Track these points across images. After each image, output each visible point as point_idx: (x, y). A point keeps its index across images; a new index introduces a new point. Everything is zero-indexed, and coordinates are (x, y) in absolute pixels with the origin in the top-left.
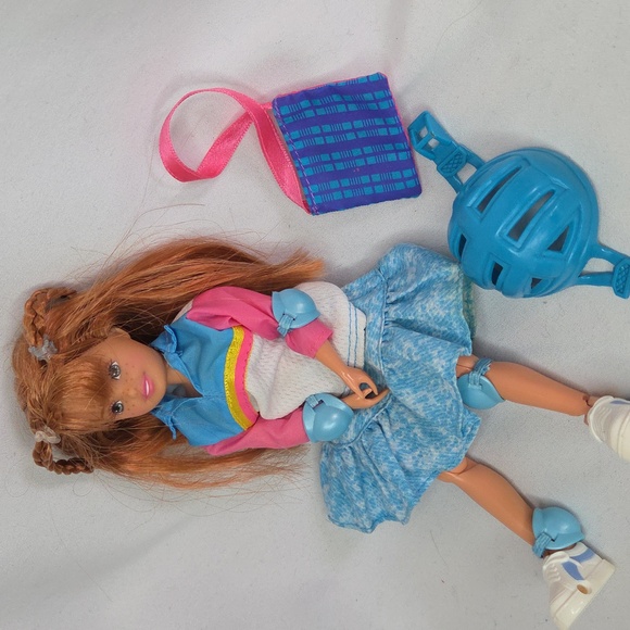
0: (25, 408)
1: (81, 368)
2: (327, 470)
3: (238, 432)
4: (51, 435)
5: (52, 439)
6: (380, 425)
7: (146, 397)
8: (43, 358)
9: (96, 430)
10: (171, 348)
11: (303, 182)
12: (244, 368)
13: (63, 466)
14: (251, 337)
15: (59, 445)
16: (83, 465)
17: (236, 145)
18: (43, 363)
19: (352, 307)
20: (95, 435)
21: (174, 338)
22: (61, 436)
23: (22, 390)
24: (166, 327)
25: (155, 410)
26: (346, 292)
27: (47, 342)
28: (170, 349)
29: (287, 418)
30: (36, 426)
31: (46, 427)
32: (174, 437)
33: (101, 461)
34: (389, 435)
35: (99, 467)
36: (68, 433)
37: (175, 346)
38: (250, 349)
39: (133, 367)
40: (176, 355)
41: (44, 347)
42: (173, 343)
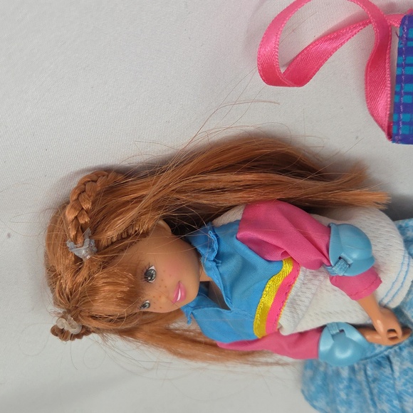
4: (73, 326)
6: (390, 362)
10: (210, 255)
11: (396, 108)
12: (283, 302)
14: (298, 271)
17: (336, 49)
18: (79, 260)
19: (407, 255)
21: (215, 246)
26: (400, 228)
27: (87, 242)
28: (208, 255)
34: (397, 374)
37: (214, 254)
38: (294, 283)
39: (170, 276)
40: (214, 264)
41: (84, 247)
42: (213, 250)
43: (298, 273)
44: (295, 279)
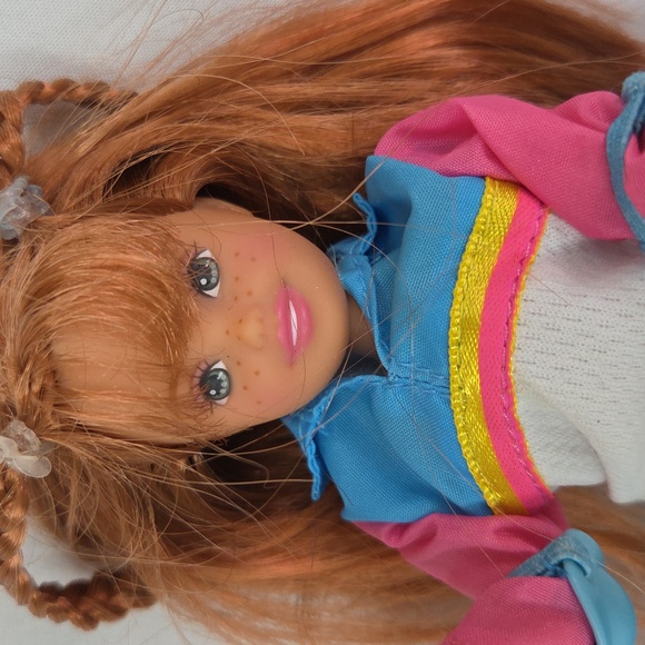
31: (14, 423)
38: (533, 253)
39: (254, 259)
44: (533, 241)
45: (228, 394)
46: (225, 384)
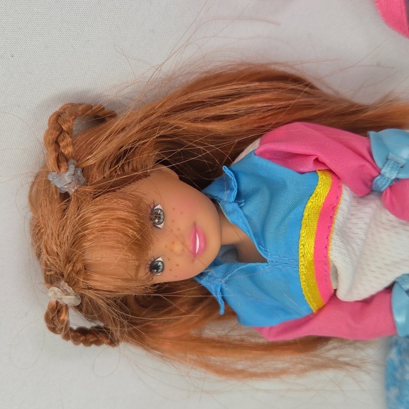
0: (39, 255)
1: (115, 206)
2: (395, 369)
3: (305, 313)
4: (68, 294)
5: (70, 299)
7: (194, 255)
8: (65, 188)
9: (127, 293)
10: (229, 196)
13: (82, 336)
15: (79, 308)
16: (107, 337)
18: (65, 196)
20: (125, 300)
21: (234, 184)
22: (82, 297)
23: (37, 232)
24: (225, 168)
25: (202, 275)
27: (72, 168)
28: (227, 198)
29: (367, 302)
30: (51, 280)
31: (62, 283)
32: (222, 311)
33: (130, 334)
35: (127, 341)
36: (90, 294)
37: (235, 193)
38: (338, 203)
39: (182, 213)
40: (236, 205)
41: (68, 174)
42: (232, 190)
43: (341, 191)
44: (338, 198)
45: (162, 271)
46: (161, 268)
